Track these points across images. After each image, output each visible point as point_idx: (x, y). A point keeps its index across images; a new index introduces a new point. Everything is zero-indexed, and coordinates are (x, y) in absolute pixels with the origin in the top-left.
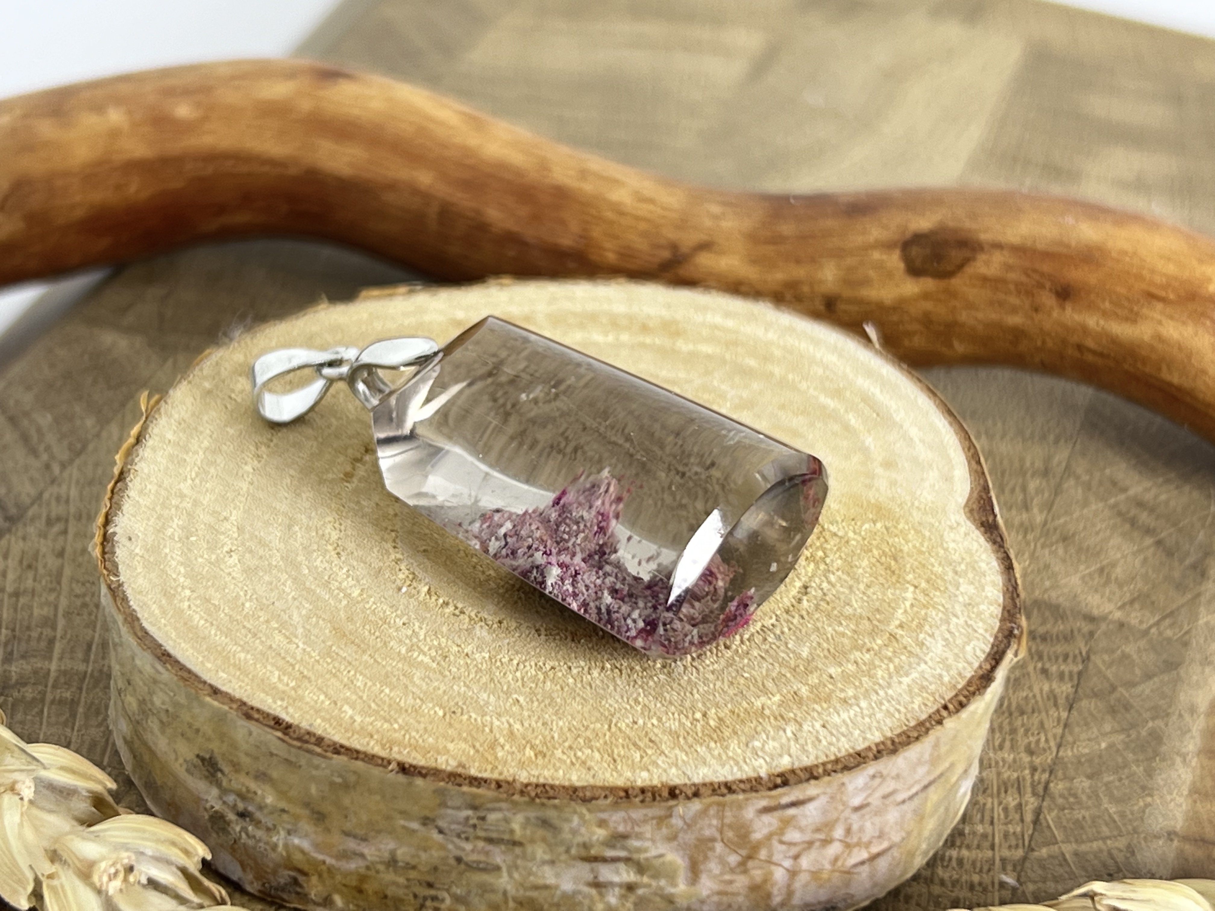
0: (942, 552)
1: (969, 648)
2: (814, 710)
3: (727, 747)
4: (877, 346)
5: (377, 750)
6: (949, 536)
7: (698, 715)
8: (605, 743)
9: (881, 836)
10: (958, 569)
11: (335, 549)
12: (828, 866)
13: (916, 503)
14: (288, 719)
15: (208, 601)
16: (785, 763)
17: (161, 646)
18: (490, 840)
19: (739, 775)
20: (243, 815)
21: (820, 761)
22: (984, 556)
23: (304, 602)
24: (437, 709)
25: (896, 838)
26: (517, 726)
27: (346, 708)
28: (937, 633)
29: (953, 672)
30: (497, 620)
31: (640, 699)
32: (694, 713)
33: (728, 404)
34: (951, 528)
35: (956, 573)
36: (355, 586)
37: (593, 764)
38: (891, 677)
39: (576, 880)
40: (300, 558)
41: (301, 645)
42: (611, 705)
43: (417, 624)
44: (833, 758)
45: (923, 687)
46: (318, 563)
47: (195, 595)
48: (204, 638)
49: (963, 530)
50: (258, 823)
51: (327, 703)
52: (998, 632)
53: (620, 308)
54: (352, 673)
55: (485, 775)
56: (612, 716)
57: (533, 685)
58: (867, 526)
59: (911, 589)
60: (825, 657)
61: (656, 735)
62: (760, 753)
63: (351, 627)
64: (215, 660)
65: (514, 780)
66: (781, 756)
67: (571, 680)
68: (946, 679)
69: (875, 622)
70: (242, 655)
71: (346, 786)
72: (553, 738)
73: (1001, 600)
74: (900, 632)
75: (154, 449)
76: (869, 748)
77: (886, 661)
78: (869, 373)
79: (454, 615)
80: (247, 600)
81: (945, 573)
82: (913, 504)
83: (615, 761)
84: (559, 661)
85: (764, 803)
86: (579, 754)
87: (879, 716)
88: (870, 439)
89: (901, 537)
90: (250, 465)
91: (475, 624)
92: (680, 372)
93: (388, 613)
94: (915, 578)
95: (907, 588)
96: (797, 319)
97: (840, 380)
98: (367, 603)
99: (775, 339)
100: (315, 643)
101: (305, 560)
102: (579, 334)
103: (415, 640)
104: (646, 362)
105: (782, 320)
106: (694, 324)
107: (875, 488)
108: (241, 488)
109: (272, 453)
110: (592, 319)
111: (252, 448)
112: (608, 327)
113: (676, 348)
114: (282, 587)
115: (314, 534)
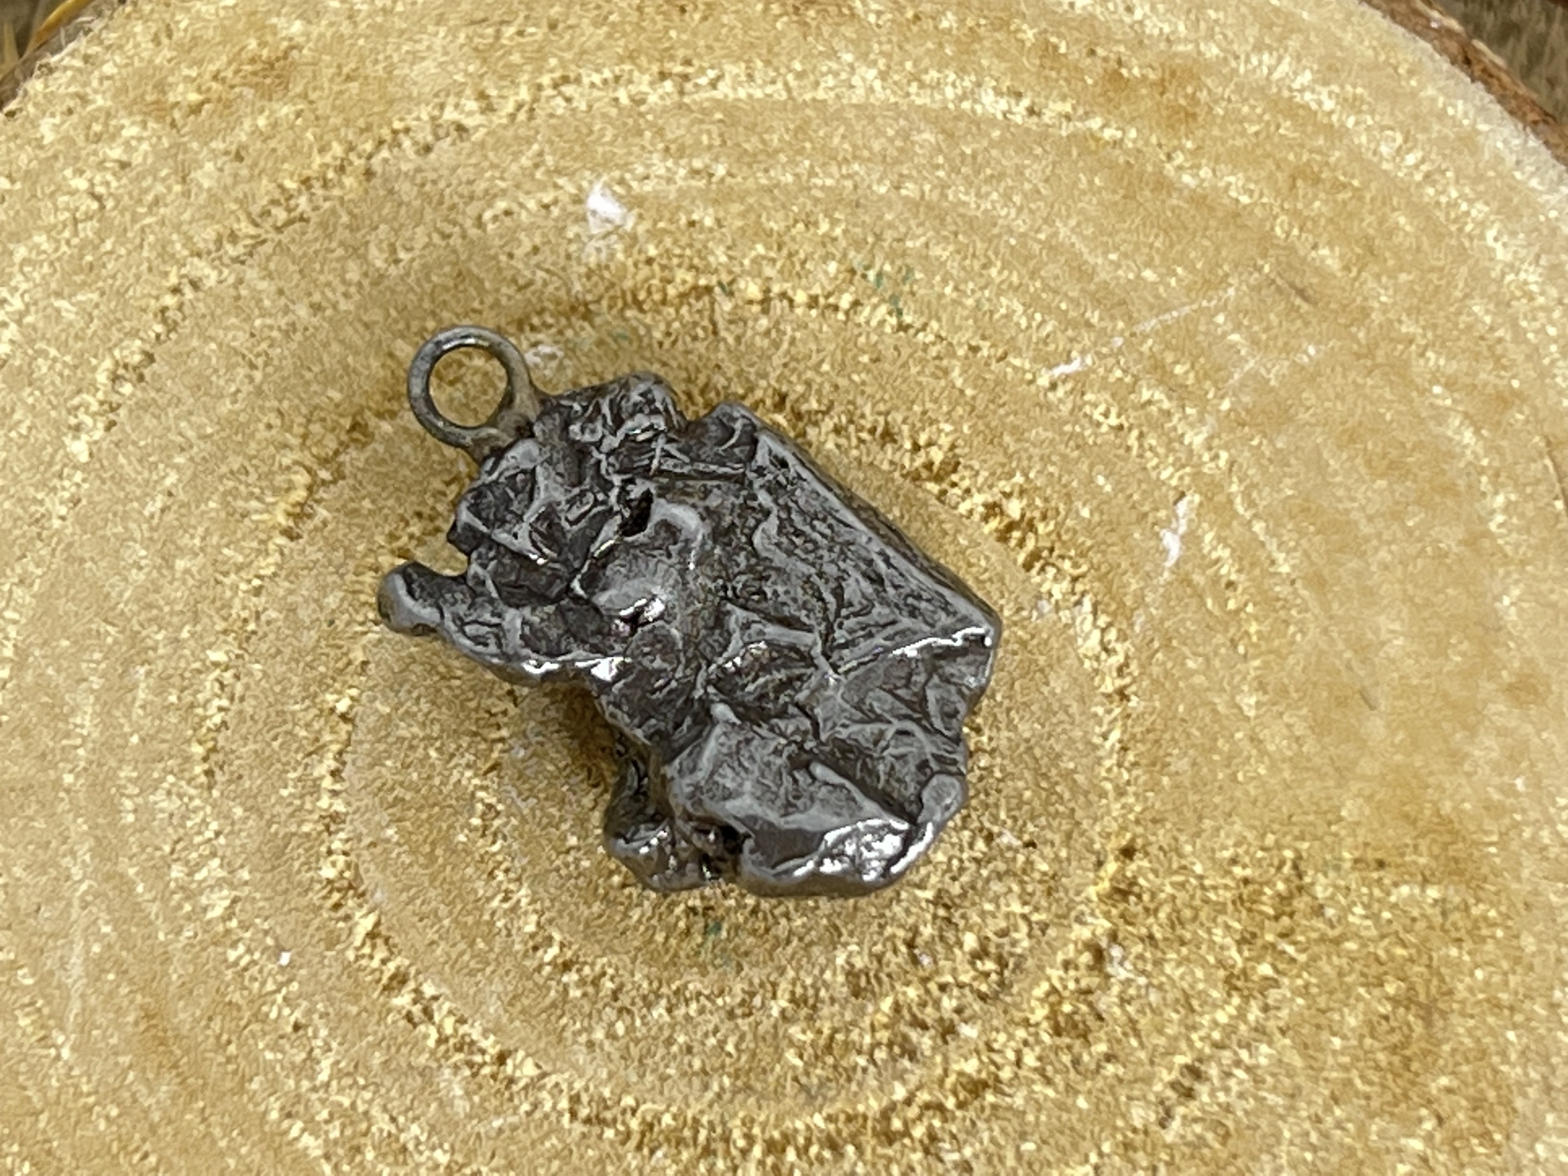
0: (1543, 1012)
11: (205, 759)
13: (1545, 836)
23: (104, 915)
30: (494, 1051)
33: (1226, 405)
35: (1548, 1089)
36: (220, 883)
40: (127, 772)
41: (66, 1053)
43: (323, 1033)
58: (1405, 890)
59: (1429, 1125)
63: (182, 1016)
79: (409, 1017)
82: (1535, 837)
88: (1516, 592)
89: (1468, 945)
90: (84, 437)
91: (446, 1056)
92: (1149, 264)
93: (270, 986)
94: (1449, 1091)
95: (1420, 1120)
96: (1497, 108)
97: (1520, 358)
98: (234, 945)
99: (1418, 177)
100: (97, 1053)
101: (133, 781)
102: (952, 77)
103: (305, 1084)
104: (1081, 211)
105: (1460, 103)
106: (1239, 88)
107: (1467, 767)
108: (47, 516)
109: (144, 406)
110: (1002, 25)
111: (102, 378)
112: (1031, 63)
113: (1169, 168)
114: (66, 861)
115: (173, 699)
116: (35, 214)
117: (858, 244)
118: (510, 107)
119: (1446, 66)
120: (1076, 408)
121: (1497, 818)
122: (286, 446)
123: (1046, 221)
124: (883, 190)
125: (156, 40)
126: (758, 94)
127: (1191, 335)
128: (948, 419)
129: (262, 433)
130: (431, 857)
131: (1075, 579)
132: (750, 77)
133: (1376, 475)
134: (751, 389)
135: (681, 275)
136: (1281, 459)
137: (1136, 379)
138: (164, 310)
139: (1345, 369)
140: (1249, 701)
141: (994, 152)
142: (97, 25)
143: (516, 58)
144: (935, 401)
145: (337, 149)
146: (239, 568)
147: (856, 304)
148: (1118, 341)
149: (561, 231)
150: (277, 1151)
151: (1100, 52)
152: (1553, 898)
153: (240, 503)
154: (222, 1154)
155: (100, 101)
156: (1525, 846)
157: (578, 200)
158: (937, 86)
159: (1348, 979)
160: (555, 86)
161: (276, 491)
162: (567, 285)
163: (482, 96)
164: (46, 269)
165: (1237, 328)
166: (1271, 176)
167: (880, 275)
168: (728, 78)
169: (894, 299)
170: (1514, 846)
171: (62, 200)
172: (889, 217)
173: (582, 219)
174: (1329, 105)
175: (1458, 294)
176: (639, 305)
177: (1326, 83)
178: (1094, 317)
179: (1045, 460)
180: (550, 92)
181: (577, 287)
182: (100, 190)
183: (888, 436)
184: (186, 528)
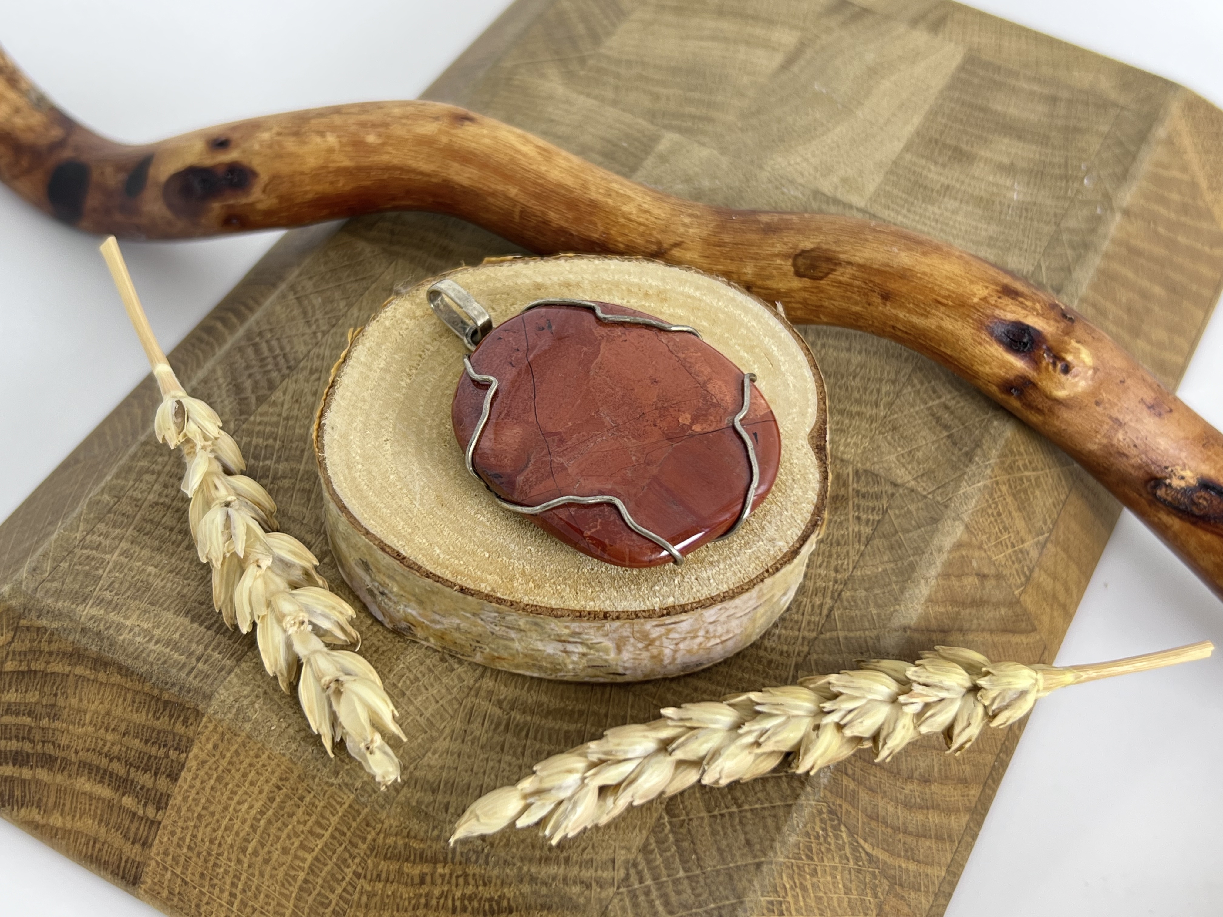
1: (789, 532)
2: (693, 568)
3: (640, 590)
4: (783, 315)
5: (448, 576)
6: (796, 455)
8: (574, 581)
9: (728, 632)
10: (796, 479)
12: (696, 647)
14: (404, 553)
15: (370, 472)
16: (670, 601)
18: (508, 628)
19: (643, 607)
20: (382, 593)
21: (690, 601)
22: (812, 470)
24: (485, 553)
25: (738, 631)
26: (527, 567)
27: (436, 548)
28: (774, 520)
29: (777, 548)
34: (798, 449)
37: (565, 595)
38: (740, 549)
39: (554, 649)
45: (758, 557)
47: (364, 468)
48: (365, 497)
49: (804, 451)
50: (390, 599)
51: (427, 544)
52: (809, 522)
53: (635, 280)
54: (443, 526)
55: (505, 597)
56: (581, 564)
57: (541, 541)
61: (603, 578)
62: (657, 594)
64: (370, 512)
65: (520, 602)
66: (669, 597)
68: (772, 552)
70: (385, 510)
71: (433, 592)
73: (815, 501)
75: (352, 367)
76: (719, 595)
77: (740, 538)
78: (774, 336)
81: (787, 480)
83: (577, 593)
85: (655, 623)
86: (558, 587)
87: (729, 574)
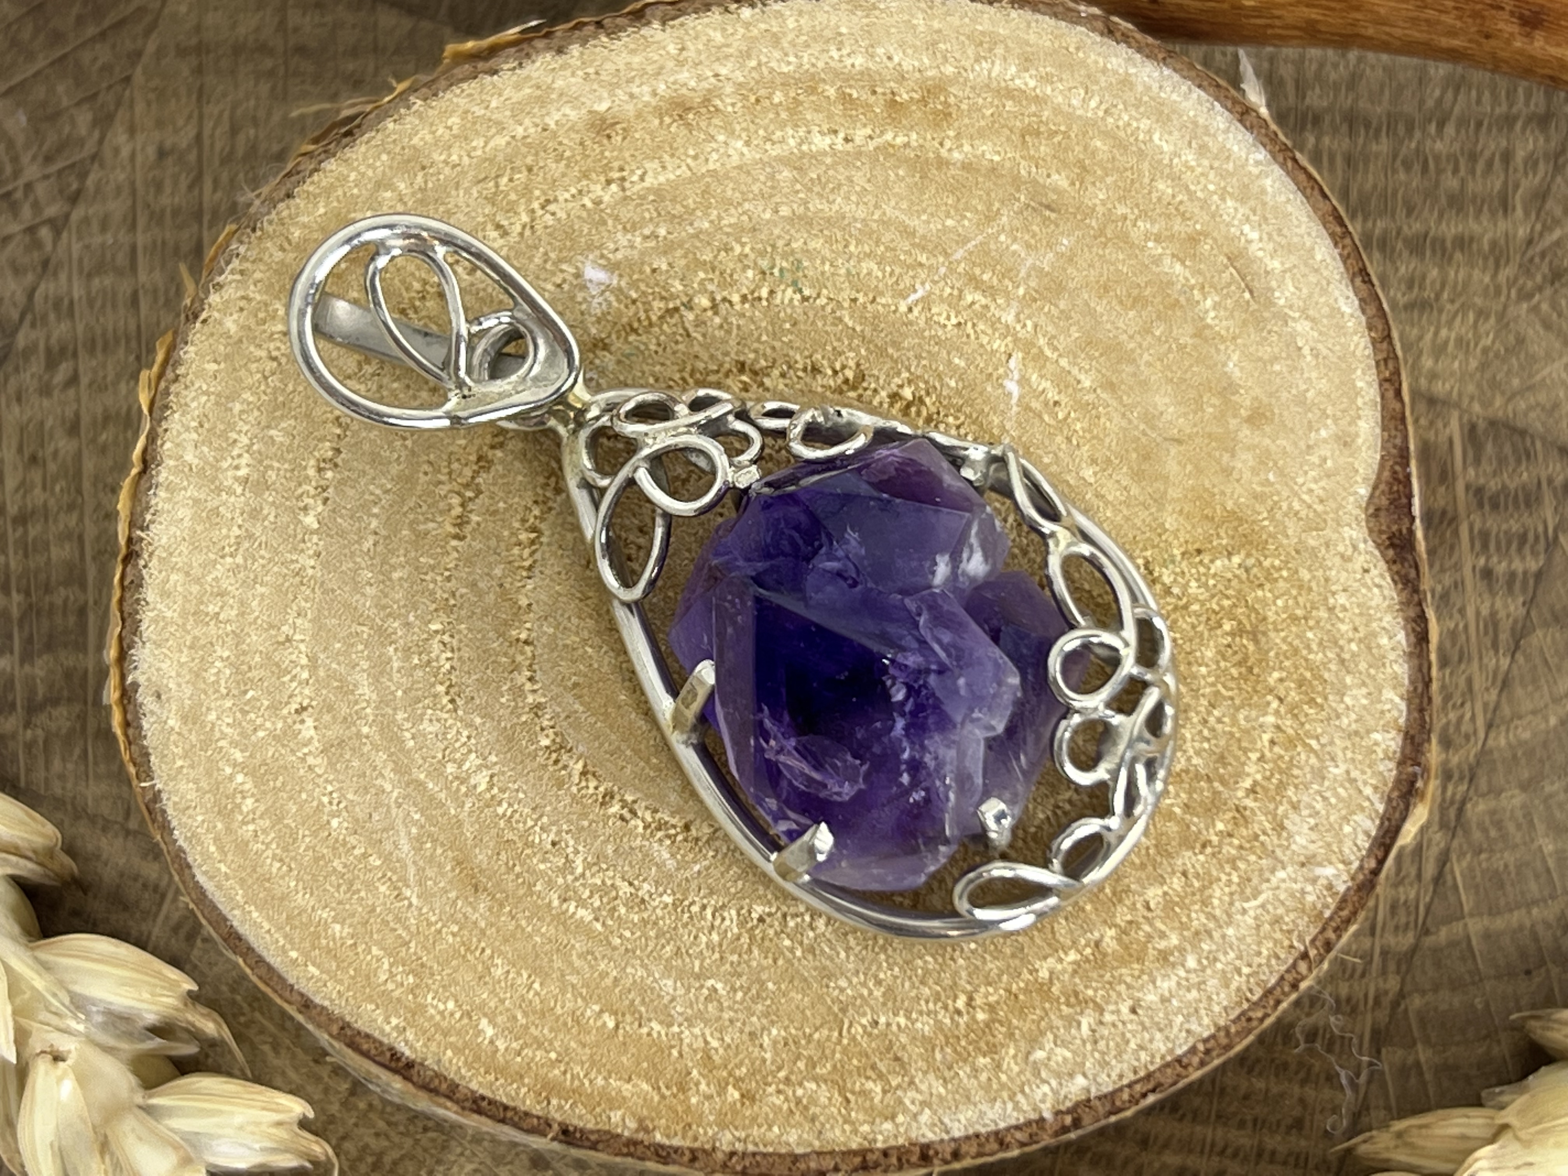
0: (1325, 615)
1: (1347, 829)
2: (1121, 981)
3: (999, 1066)
5: (529, 1103)
6: (1339, 576)
7: (961, 1003)
8: (834, 1067)
10: (1347, 656)
11: (447, 693)
13: (1296, 505)
14: (407, 1052)
15: (280, 820)
16: (1077, 1088)
17: (226, 919)
19: (1014, 1118)
21: (1125, 1081)
22: (1388, 620)
23: (413, 809)
24: (606, 1017)
26: (715, 1043)
27: (484, 1023)
28: (1305, 798)
29: (1322, 885)
30: (681, 824)
31: (882, 976)
32: (955, 998)
33: (1021, 291)
34: (1342, 556)
35: (1342, 661)
36: (479, 768)
37: (818, 1110)
38: (1231, 904)
40: (400, 716)
42: (842, 990)
43: (571, 843)
44: (1142, 1074)
45: (1277, 921)
46: (426, 726)
47: (262, 808)
48: (282, 899)
49: (1360, 561)
51: (458, 1015)
52: (1392, 790)
54: (488, 952)
55: (676, 1142)
56: (844, 1010)
57: (735, 958)
58: (1218, 563)
59: (1275, 704)
60: (1143, 866)
61: (904, 1048)
62: (1044, 1074)
63: (480, 857)
64: (303, 940)
65: (714, 1149)
66: (1071, 1075)
67: (787, 943)
68: (1310, 898)
69: (1216, 784)
70: (337, 927)
72: (764, 1061)
73: (1402, 721)
74: (1249, 803)
76: (1193, 1050)
77: (1228, 868)
78: (1246, 190)
79: (622, 818)
80: (333, 815)
81: (1327, 664)
82: (1290, 507)
83: (848, 1101)
84: (769, 903)
86: (800, 1092)
87: (1212, 983)
88: (1235, 357)
89: (1268, 586)
90: (312, 513)
91: (652, 835)
92: (948, 215)
93: (530, 823)
94: (1281, 680)
95: (1268, 704)
96: (1138, 56)
97: (1196, 211)
98: (500, 803)
99: (1101, 114)
100: (433, 895)
101: (407, 720)
102: (791, 132)
103: (570, 878)
104: (895, 195)
105: (1114, 60)
106: (973, 88)
107: (1235, 475)
108: (303, 568)
109: (342, 482)
110: (812, 90)
111: (311, 472)
112: (837, 110)
113: (944, 152)
114: (379, 782)
115: (416, 661)
116: (240, 380)
117: (762, 254)
118: (518, 228)
119: (1098, 39)
120: (928, 320)
121: (1263, 502)
122: (440, 483)
123: (877, 206)
124: (767, 215)
125: (282, 249)
126: (672, 177)
127: (987, 253)
128: (851, 349)
129: (423, 479)
130: (606, 714)
131: (958, 427)
132: (664, 167)
133: (1126, 309)
134: (721, 365)
135: (657, 305)
136: (1066, 315)
137: (961, 291)
138: (338, 418)
139: (1090, 247)
140: (1088, 473)
141: (831, 172)
142: (242, 249)
143: (513, 197)
144: (839, 340)
145: (417, 286)
146: (433, 568)
147: (772, 292)
148: (943, 270)
149: (572, 298)
150: (564, 924)
151: (879, 90)
152: (1312, 542)
153: (422, 527)
154: (530, 936)
155: (258, 297)
156: (1286, 515)
157: (578, 275)
158: (783, 141)
159: (1200, 628)
160: (543, 207)
161: (441, 513)
162: (586, 331)
163: (498, 227)
164: (256, 413)
165: (1015, 240)
166: (1008, 139)
167: (781, 270)
168: (650, 173)
169: (794, 283)
170: (1279, 516)
171: (253, 367)
172: (777, 232)
173: (583, 287)
174: (1032, 83)
175: (1146, 180)
176: (635, 331)
177: (1027, 70)
178: (923, 258)
179: (919, 357)
180: (540, 212)
181: (594, 331)
182: (275, 354)
183: (816, 370)
184: (392, 552)
